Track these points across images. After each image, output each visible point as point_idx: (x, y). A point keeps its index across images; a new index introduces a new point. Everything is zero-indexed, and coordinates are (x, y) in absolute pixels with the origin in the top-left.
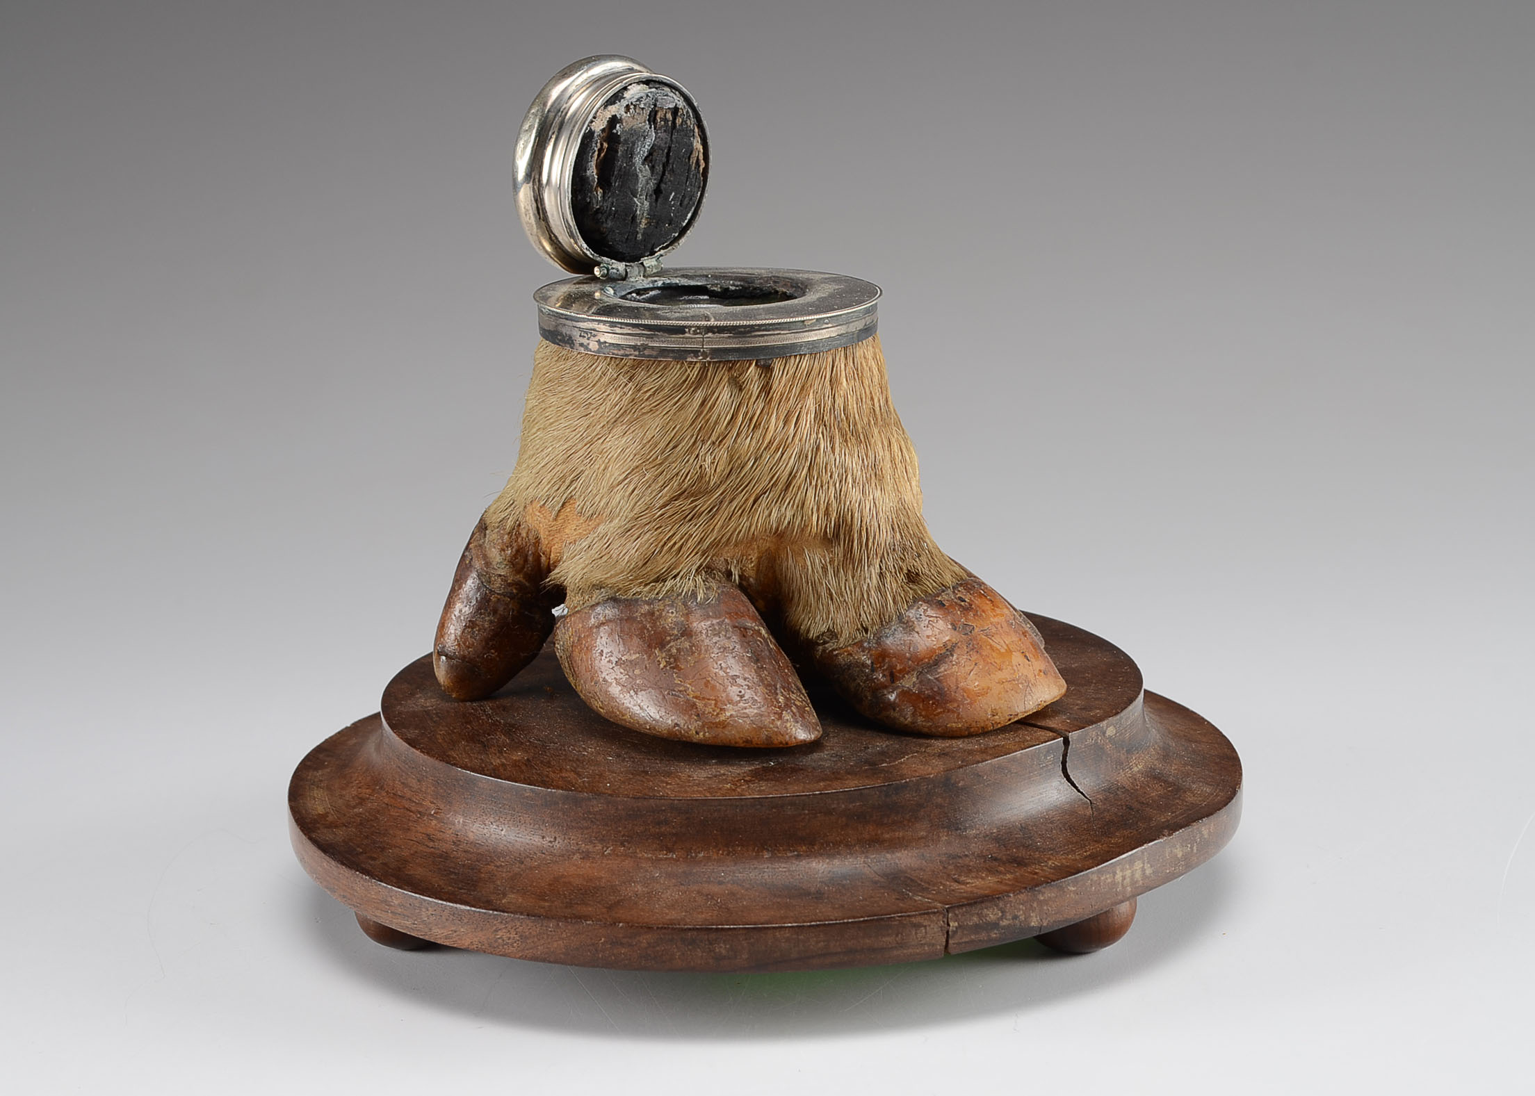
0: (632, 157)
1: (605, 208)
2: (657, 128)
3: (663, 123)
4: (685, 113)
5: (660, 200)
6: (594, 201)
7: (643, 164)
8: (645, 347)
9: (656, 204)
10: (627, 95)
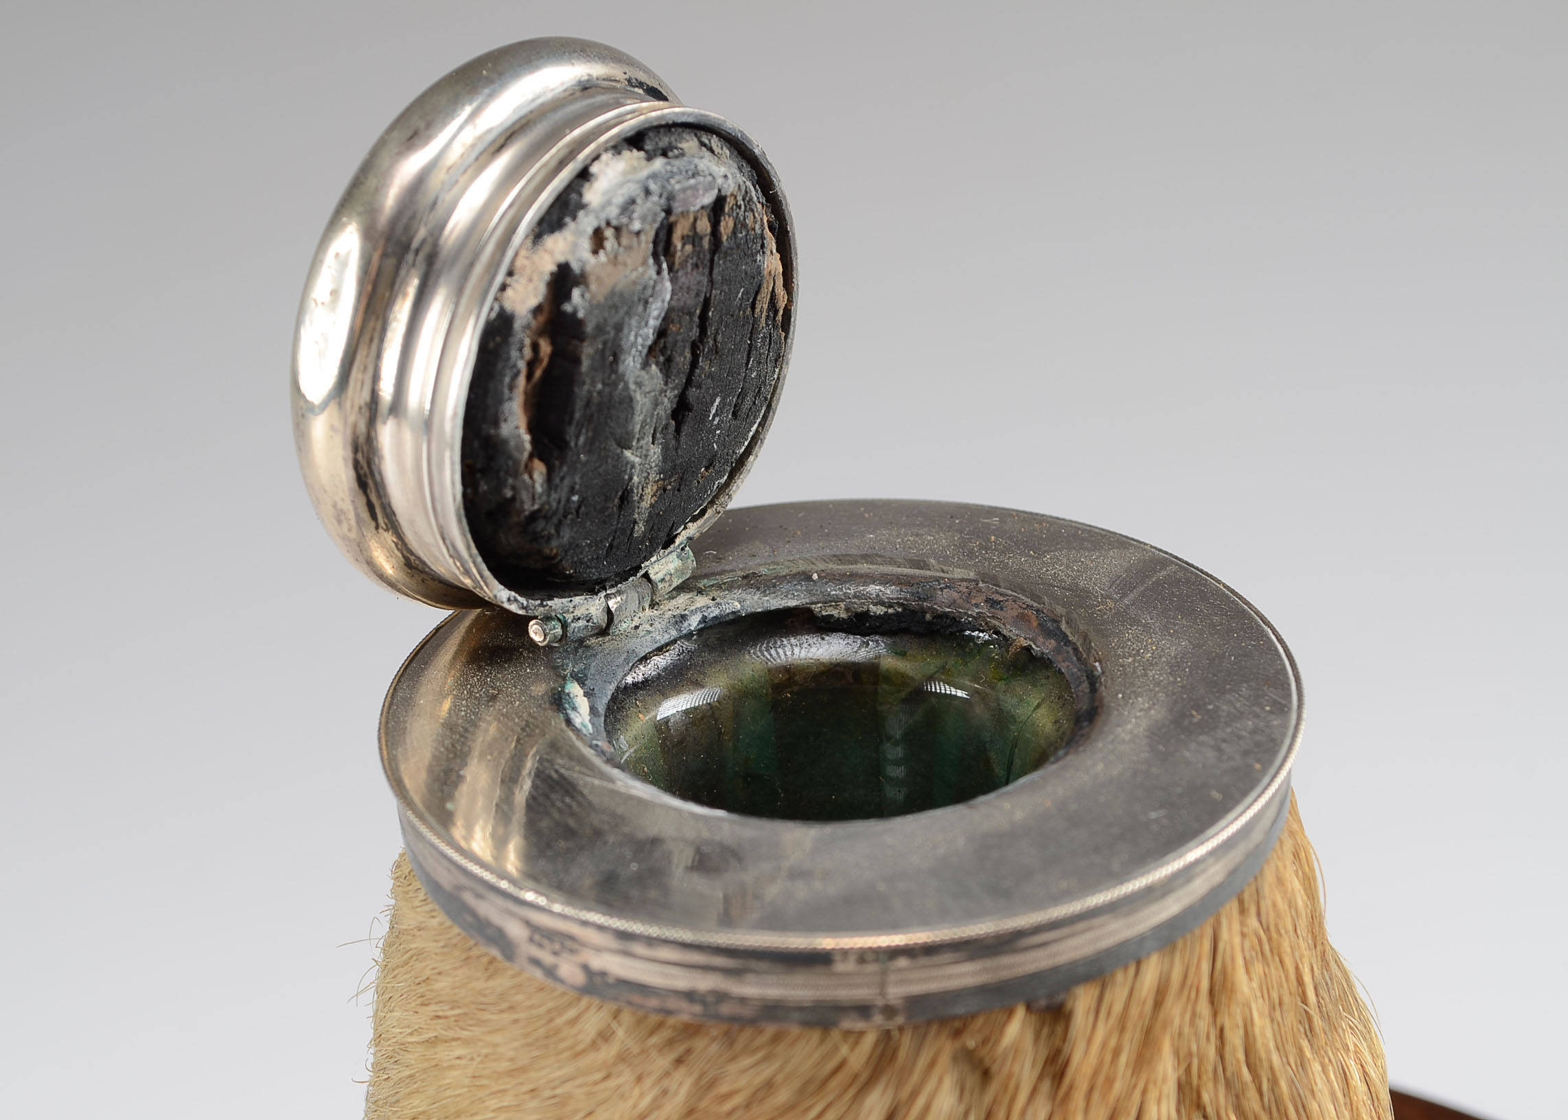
0: (616, 357)
1: (554, 505)
2: (676, 266)
3: (689, 248)
4: (741, 202)
5: (686, 429)
6: (525, 496)
7: (645, 365)
8: (722, 997)
9: (678, 440)
10: (593, 194)
